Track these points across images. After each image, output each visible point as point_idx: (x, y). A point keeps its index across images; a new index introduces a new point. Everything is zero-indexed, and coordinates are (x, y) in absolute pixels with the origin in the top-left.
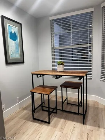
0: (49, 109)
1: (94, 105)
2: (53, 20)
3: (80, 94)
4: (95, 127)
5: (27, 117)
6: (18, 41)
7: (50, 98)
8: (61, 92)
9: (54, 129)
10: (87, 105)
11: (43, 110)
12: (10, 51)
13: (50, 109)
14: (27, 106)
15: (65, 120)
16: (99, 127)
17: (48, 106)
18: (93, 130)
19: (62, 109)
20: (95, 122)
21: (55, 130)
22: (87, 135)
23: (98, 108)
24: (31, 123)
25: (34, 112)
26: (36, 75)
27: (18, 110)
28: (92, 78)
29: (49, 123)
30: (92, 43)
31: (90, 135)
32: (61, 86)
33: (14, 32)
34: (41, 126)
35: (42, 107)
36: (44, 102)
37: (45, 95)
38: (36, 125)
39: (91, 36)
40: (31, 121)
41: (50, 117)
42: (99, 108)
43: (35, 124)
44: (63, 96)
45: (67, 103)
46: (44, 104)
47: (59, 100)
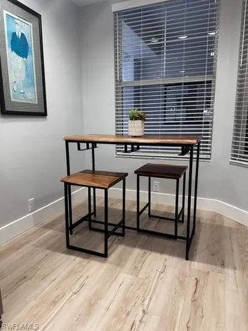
0: (106, 228)
1: (214, 221)
2: (120, 13)
3: (180, 196)
4: (214, 267)
5: (54, 244)
6: (32, 57)
7: (109, 206)
8: (136, 191)
9: (118, 268)
10: (196, 221)
11: (91, 229)
12: (10, 81)
13: (109, 227)
14: (54, 221)
15: (142, 251)
16: (223, 265)
17: (104, 221)
18: (208, 272)
19: (136, 227)
20: (213, 255)
21: (120, 272)
22: (195, 281)
23: (221, 227)
24: (63, 255)
25: (71, 234)
26: (76, 144)
27: (31, 228)
28: (210, 159)
29: (105, 255)
30: (215, 73)
31: (201, 282)
32: (135, 172)
33: (22, 34)
34: (86, 261)
35: (90, 221)
36: (95, 213)
37: (96, 189)
38: (75, 260)
39: (212, 54)
40: (63, 253)
41: (109, 243)
42: (224, 226)
43: (73, 257)
44: (140, 200)
45: (150, 216)
46: (95, 216)
47: (130, 210)
